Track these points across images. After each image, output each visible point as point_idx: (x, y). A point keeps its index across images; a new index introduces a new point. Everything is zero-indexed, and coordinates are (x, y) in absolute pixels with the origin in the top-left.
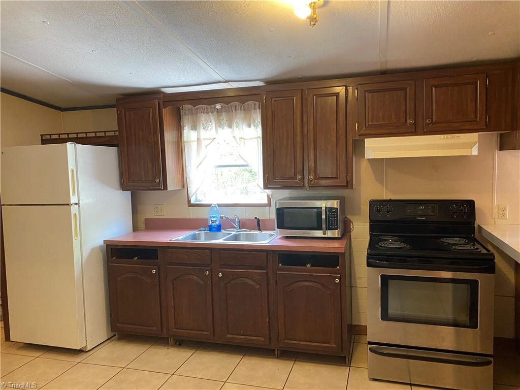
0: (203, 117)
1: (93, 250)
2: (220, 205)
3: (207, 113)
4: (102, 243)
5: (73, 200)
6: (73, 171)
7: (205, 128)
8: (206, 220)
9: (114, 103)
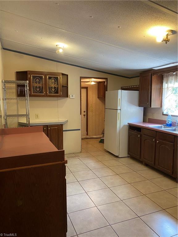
0: (170, 78)
1: (124, 126)
2: (172, 116)
3: (172, 76)
4: (127, 124)
5: (119, 108)
6: (119, 99)
7: (171, 83)
8: (166, 121)
9: (139, 75)
